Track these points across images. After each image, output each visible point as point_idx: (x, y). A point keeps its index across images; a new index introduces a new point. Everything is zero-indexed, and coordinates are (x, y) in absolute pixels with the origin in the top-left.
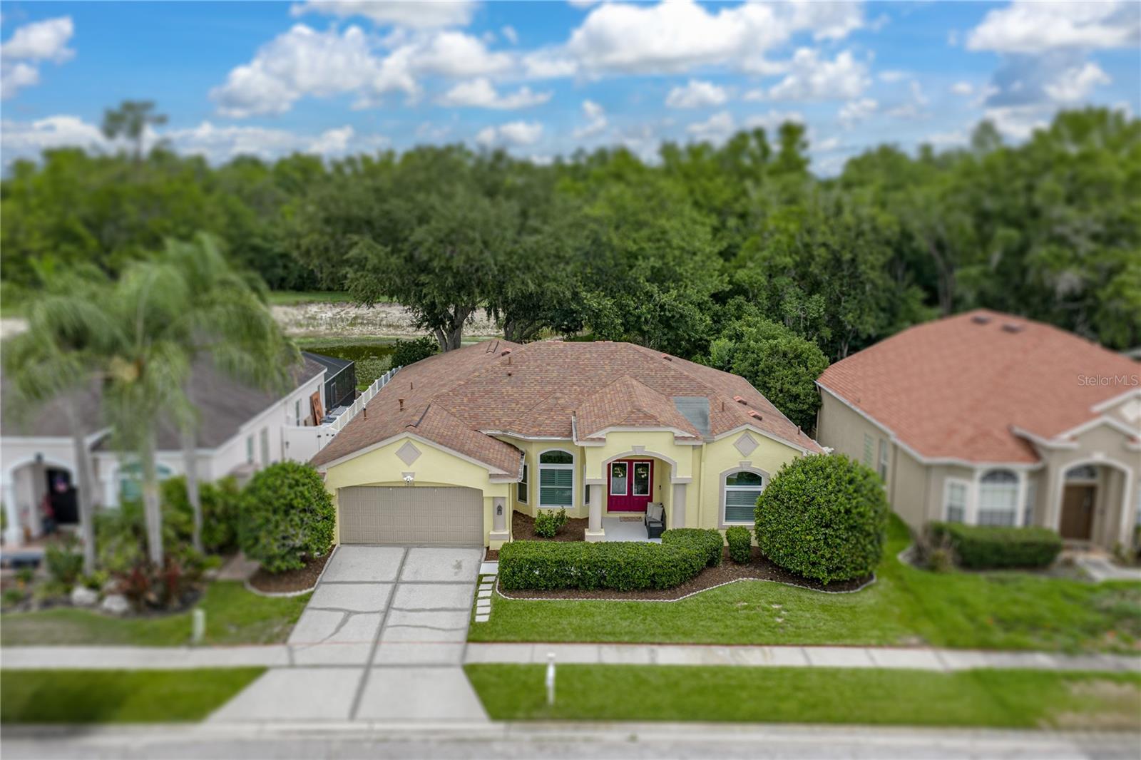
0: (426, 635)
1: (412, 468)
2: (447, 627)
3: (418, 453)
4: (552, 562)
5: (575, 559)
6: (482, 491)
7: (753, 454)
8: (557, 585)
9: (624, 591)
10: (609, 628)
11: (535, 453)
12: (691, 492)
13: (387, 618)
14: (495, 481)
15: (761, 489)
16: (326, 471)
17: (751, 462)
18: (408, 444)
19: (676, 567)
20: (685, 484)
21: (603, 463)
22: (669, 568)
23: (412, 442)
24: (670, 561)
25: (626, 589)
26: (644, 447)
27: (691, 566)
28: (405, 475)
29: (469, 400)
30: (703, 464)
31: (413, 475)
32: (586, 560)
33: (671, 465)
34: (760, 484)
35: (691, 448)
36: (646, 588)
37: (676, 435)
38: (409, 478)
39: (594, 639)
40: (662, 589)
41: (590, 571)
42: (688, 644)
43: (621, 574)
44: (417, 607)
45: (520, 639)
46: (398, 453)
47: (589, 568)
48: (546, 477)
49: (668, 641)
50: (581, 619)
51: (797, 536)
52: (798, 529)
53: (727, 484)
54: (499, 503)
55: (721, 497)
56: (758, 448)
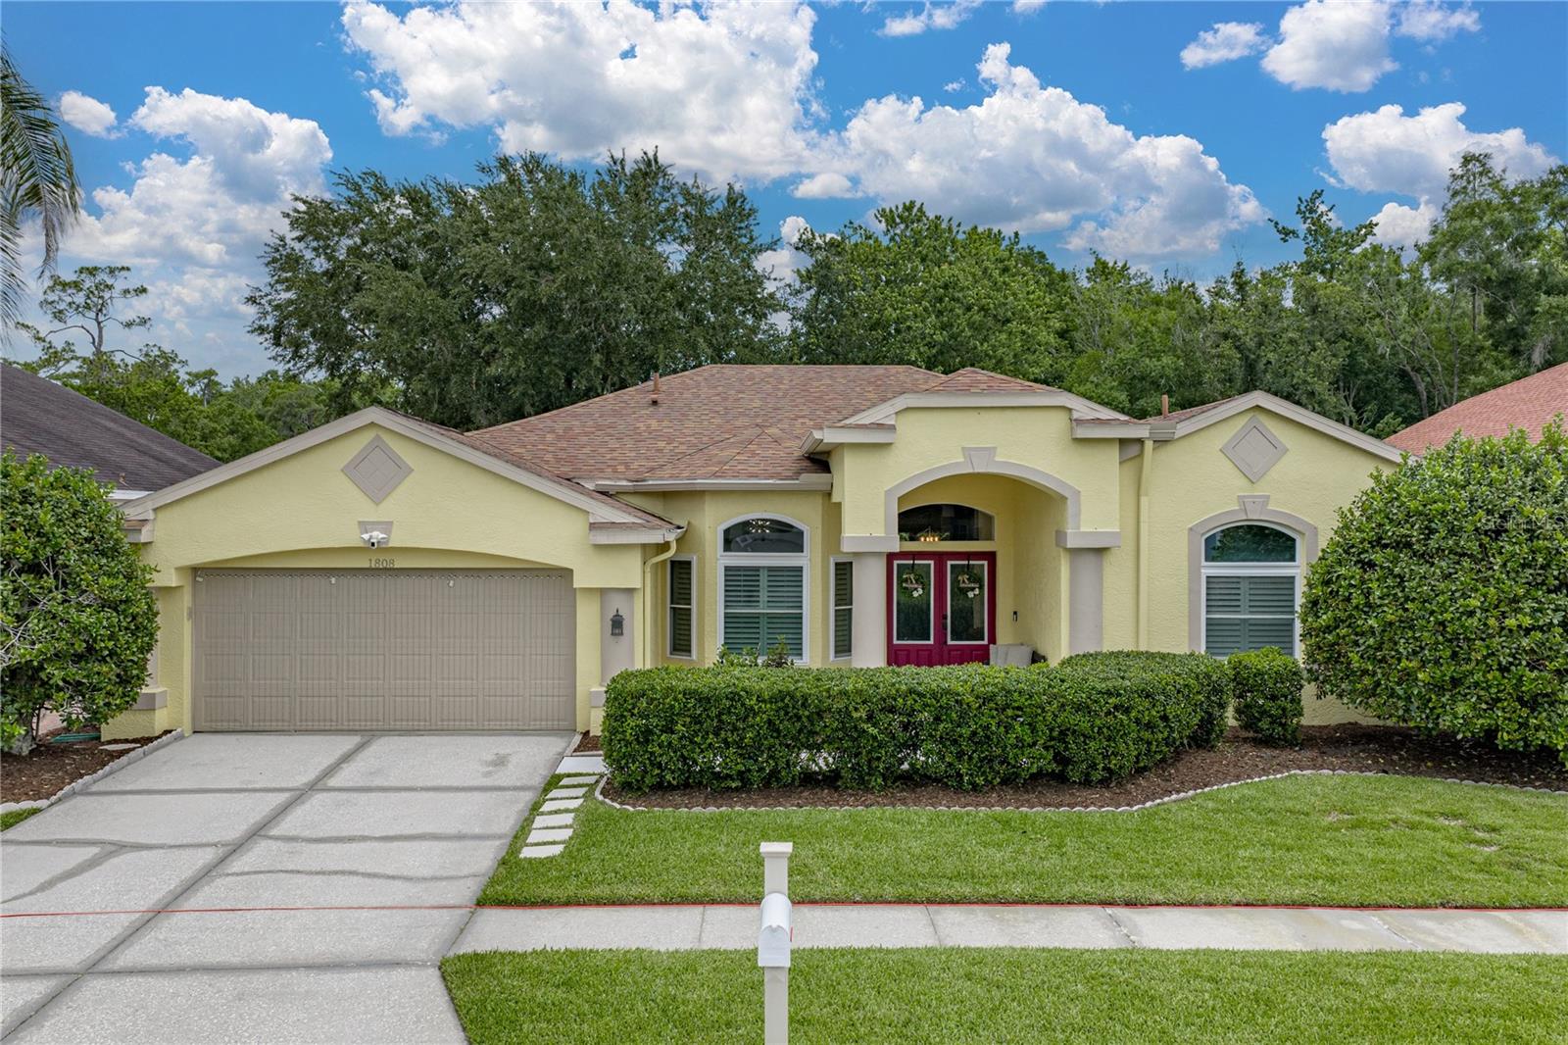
0: (343, 891)
1: (388, 510)
2: (426, 872)
3: (403, 470)
4: (760, 699)
5: (828, 690)
6: (572, 571)
7: (1274, 473)
8: (775, 773)
9: (975, 787)
10: (949, 865)
11: (712, 522)
12: (1116, 573)
13: (234, 857)
14: (603, 539)
15: (1299, 570)
16: (151, 516)
17: (1268, 497)
18: (377, 445)
19: (1127, 711)
20: (1100, 551)
21: (888, 493)
22: (1108, 713)
23: (387, 438)
24: (1109, 693)
25: (980, 781)
26: (992, 451)
27: (1165, 718)
28: (364, 526)
29: (559, 438)
30: (1144, 500)
31: (387, 526)
32: (859, 692)
33: (1064, 499)
34: (1293, 559)
35: (1116, 447)
36: (1037, 777)
37: (1075, 415)
38: (377, 535)
39: (906, 889)
40: (1087, 783)
41: (874, 725)
42: (1227, 903)
43: (966, 731)
44: (344, 834)
45: (657, 895)
46: (351, 470)
47: (870, 718)
48: (739, 583)
49: (1159, 897)
50: (857, 846)
51: (1473, 622)
52: (1474, 603)
53: (1206, 560)
54: (617, 604)
55: (1193, 591)
56: (1286, 460)
